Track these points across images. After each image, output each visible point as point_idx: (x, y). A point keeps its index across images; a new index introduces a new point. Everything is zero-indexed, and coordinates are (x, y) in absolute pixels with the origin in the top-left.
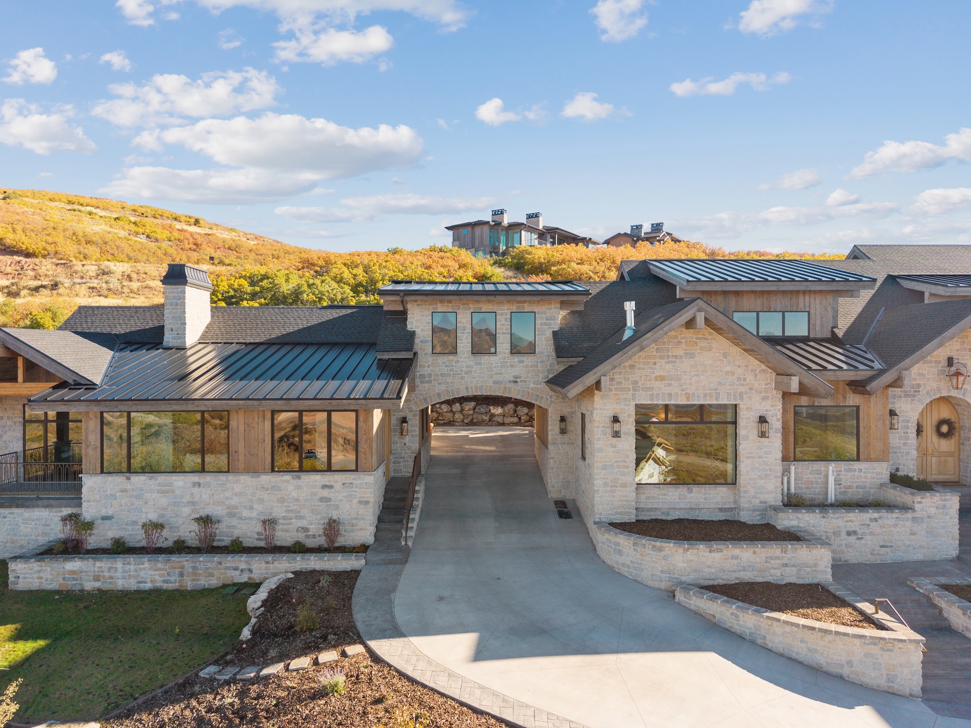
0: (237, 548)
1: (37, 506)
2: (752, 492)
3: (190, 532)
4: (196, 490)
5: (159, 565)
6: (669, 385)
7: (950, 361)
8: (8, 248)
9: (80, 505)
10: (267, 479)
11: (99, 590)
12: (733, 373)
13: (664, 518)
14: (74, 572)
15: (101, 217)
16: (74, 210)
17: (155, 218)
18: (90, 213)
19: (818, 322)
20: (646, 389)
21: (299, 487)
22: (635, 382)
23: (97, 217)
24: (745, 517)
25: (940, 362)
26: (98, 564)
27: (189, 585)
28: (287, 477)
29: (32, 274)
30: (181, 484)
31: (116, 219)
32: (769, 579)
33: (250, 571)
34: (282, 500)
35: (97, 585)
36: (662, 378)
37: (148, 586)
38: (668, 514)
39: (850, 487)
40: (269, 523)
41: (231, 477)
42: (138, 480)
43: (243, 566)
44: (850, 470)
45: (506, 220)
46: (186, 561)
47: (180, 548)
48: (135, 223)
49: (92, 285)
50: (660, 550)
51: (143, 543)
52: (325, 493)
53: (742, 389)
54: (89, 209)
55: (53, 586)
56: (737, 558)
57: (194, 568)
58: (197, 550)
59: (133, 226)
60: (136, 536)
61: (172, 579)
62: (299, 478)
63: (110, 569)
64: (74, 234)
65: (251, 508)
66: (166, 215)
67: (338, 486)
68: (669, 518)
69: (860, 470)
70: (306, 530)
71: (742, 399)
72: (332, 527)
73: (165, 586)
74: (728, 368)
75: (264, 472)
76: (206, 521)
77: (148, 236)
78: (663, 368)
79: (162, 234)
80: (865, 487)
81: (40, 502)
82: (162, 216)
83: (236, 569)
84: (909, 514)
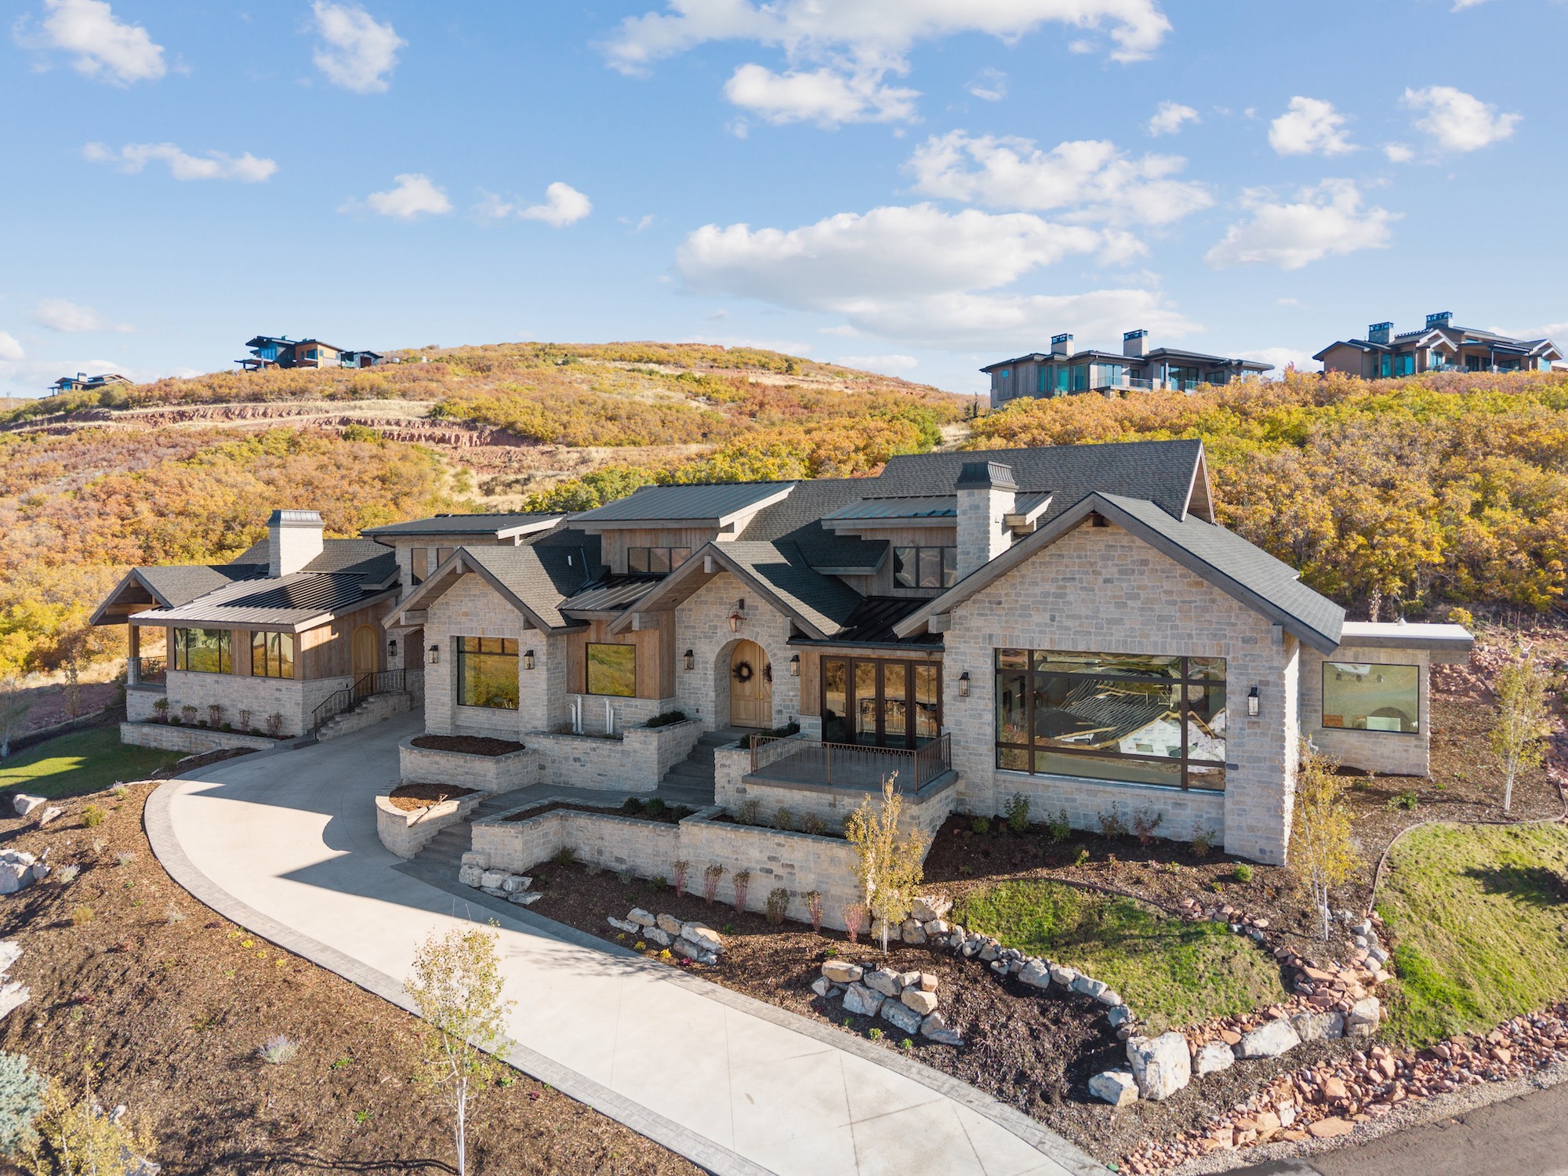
0: (226, 729)
2: (526, 717)
3: (204, 715)
4: (215, 686)
5: (181, 735)
6: (471, 620)
7: (741, 604)
9: (165, 692)
10: (248, 681)
12: (513, 611)
14: (146, 735)
15: (662, 376)
16: (634, 370)
18: (651, 373)
20: (456, 623)
21: (264, 689)
22: (450, 617)
23: (658, 377)
24: (522, 740)
25: (731, 605)
26: (156, 731)
28: (259, 681)
30: (208, 681)
31: (680, 377)
34: (255, 697)
35: (156, 744)
36: (466, 614)
37: (176, 748)
38: (478, 733)
39: (629, 722)
40: (244, 713)
41: (232, 678)
42: (191, 676)
43: (217, 740)
44: (627, 706)
45: (1072, 349)
47: (203, 726)
52: (277, 694)
53: (519, 626)
54: (652, 366)
55: (137, 743)
58: (207, 728)
60: (183, 715)
61: (186, 745)
62: (263, 681)
63: (160, 734)
64: (603, 408)
65: (240, 702)
67: (284, 689)
68: (478, 736)
69: (636, 706)
71: (519, 634)
72: (278, 720)
74: (509, 606)
75: (247, 676)
76: (216, 708)
77: (709, 399)
78: (467, 606)
82: (746, 364)
83: (214, 742)
84: (619, 747)
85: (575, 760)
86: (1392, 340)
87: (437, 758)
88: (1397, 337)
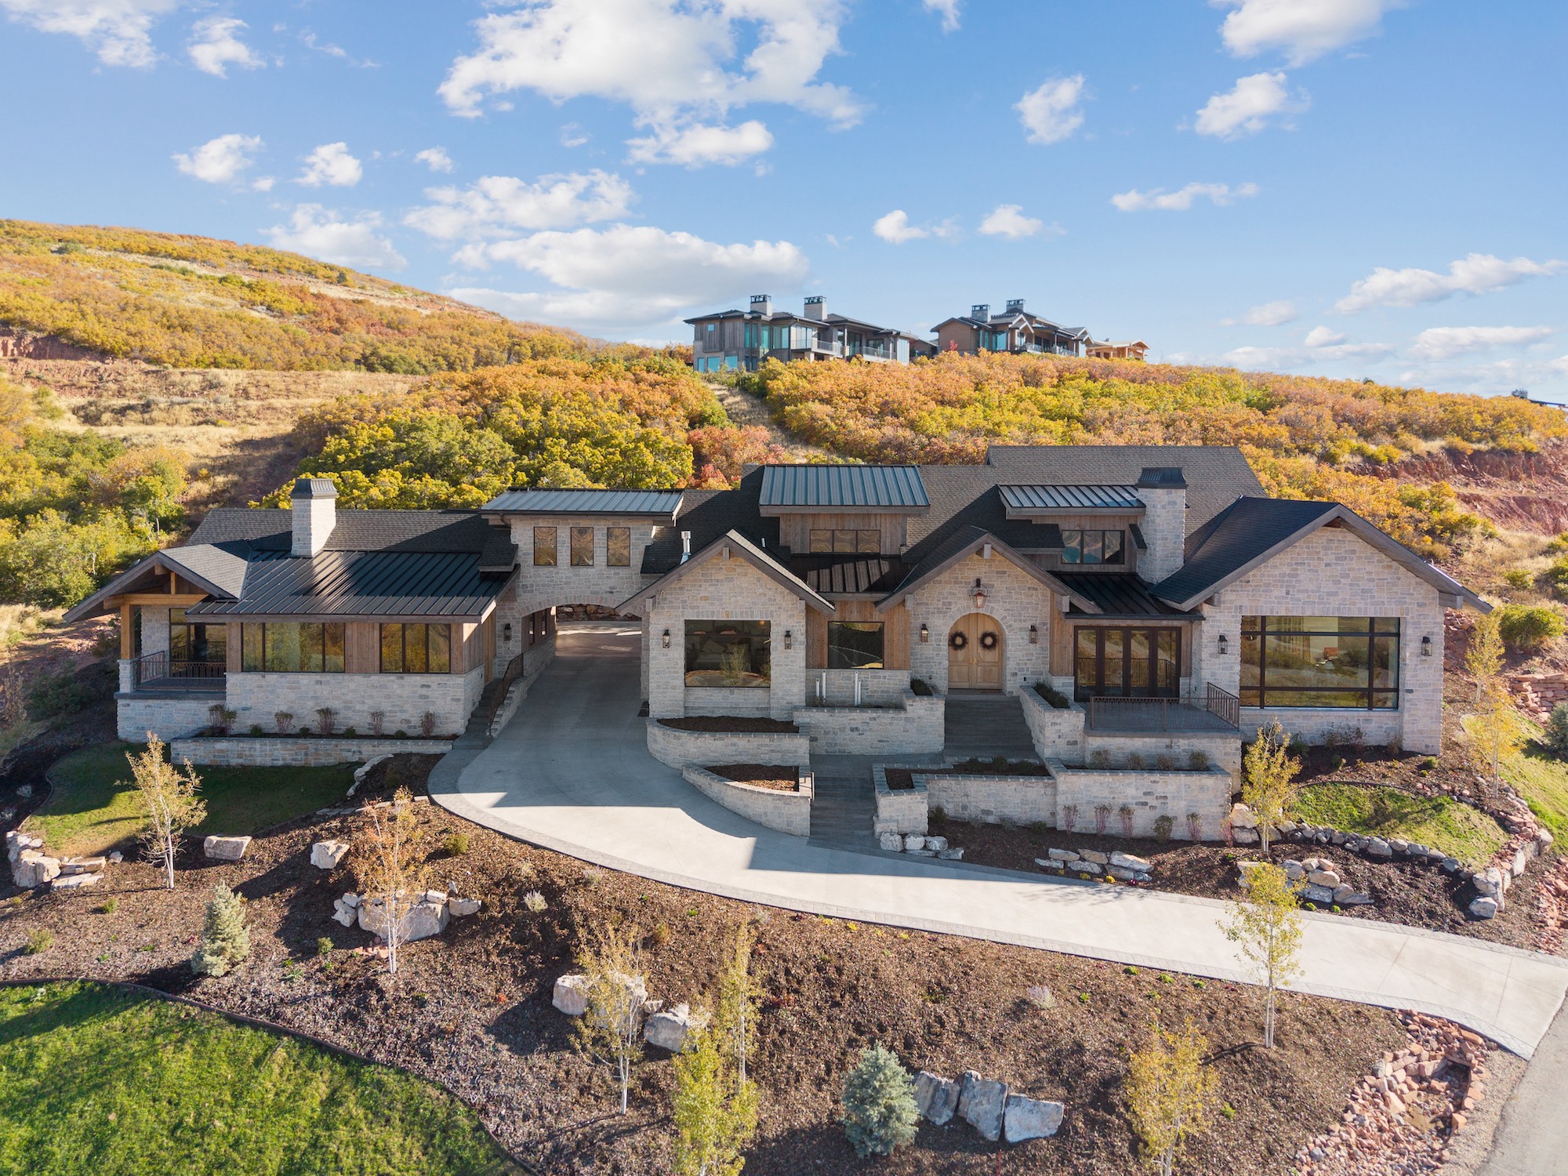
0: (351, 734)
1: (189, 699)
2: (780, 694)
3: (313, 721)
4: (318, 687)
5: (289, 747)
6: (712, 604)
7: (978, 582)
8: (77, 342)
9: (224, 698)
10: (376, 679)
11: (242, 765)
12: (765, 595)
13: (709, 715)
14: (222, 751)
15: (200, 277)
16: (161, 267)
17: (279, 272)
18: (184, 272)
19: (888, 540)
20: (693, 608)
21: (402, 686)
22: (684, 602)
23: (194, 278)
24: (775, 715)
25: (969, 583)
26: (241, 745)
27: (313, 763)
28: (392, 677)
29: (113, 387)
30: (306, 682)
31: (222, 280)
32: (760, 762)
33: (360, 752)
34: (388, 697)
35: (241, 761)
36: (706, 598)
37: (280, 763)
38: (713, 712)
39: (876, 691)
40: (378, 715)
41: (346, 677)
42: (272, 678)
43: (355, 748)
44: (875, 677)
45: (771, 310)
46: (310, 744)
47: (305, 733)
48: (249, 286)
49: (196, 406)
50: (679, 738)
51: (276, 730)
52: (424, 691)
53: (772, 608)
54: (182, 264)
55: (205, 762)
56: (735, 745)
57: (316, 749)
58: (320, 736)
59: (246, 290)
60: (270, 724)
61: (299, 757)
62: (402, 678)
63: (250, 749)
64: (164, 313)
65: (363, 703)
66: (296, 267)
67: (434, 686)
68: (714, 715)
69: (885, 677)
70: (408, 721)
71: (772, 616)
72: (429, 720)
73: (294, 763)
74: (761, 591)
75: (374, 673)
76: (326, 712)
77: (269, 308)
78: (707, 590)
79: (290, 304)
80: (888, 692)
81: (190, 696)
82: (289, 269)
83: (349, 751)
84: (902, 715)
85: (852, 730)
86: (989, 320)
87: (735, 740)
88: (993, 318)
